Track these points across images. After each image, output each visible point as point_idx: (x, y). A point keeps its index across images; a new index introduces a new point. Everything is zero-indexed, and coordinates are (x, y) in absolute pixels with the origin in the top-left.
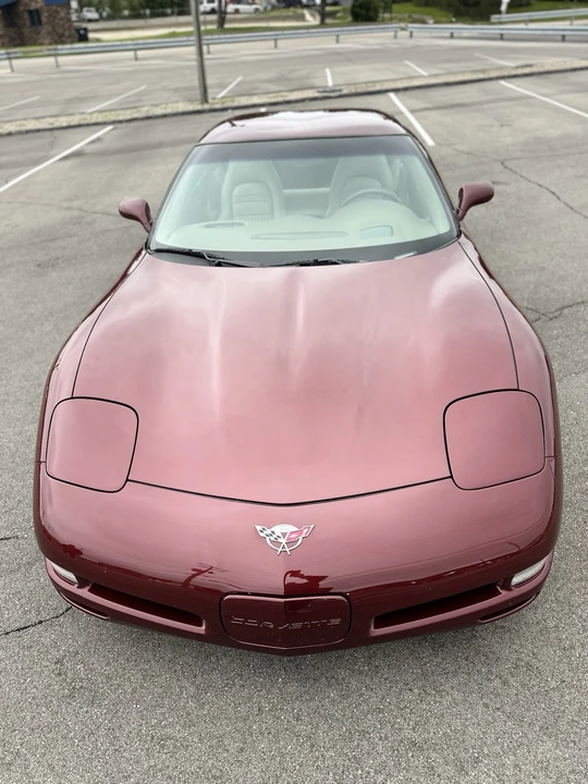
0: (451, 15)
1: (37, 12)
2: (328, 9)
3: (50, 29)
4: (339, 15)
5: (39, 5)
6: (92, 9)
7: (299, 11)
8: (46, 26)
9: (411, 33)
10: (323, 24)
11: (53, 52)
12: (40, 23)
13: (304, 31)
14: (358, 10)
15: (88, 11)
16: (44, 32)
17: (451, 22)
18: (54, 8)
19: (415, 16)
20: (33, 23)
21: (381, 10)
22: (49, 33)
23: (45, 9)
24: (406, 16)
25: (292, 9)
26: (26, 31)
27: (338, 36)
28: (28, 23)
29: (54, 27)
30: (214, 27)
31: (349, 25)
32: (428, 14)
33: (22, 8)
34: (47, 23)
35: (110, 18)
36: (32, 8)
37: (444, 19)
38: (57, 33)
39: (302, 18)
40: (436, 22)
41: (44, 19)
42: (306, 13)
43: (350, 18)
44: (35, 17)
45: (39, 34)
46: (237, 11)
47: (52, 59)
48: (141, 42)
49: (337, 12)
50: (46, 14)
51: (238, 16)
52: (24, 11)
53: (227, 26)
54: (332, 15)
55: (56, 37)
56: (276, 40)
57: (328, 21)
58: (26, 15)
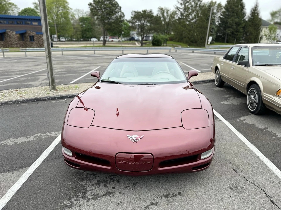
0: (187, 45)
1: (33, 36)
2: (144, 42)
3: (37, 42)
4: (147, 44)
5: (34, 34)
6: (63, 38)
7: (134, 42)
8: (35, 41)
9: (176, 50)
10: (142, 46)
11: (24, 50)
12: (34, 40)
13: (135, 48)
14: (155, 42)
15: (62, 38)
16: (35, 43)
17: (188, 47)
18: (40, 35)
19: (175, 45)
20: (31, 40)
21: (163, 43)
22: (36, 44)
23: (36, 35)
24: (171, 45)
25: (131, 41)
26: (28, 43)
27: (148, 50)
28: (29, 40)
29: (39, 42)
30: (102, 45)
31: (151, 46)
32: (179, 45)
33: (27, 35)
34: (36, 40)
35: (69, 41)
36: (31, 35)
37: (185, 46)
38: (40, 44)
39: (135, 44)
40: (182, 47)
41: (35, 39)
42: (136, 43)
43: (151, 45)
44: (32, 38)
45: (33, 44)
46: (112, 41)
47: (24, 53)
48: (73, 48)
49: (147, 43)
50: (36, 37)
51: (112, 42)
52: (28, 36)
53: (106, 45)
54: (145, 43)
55: (39, 45)
56: (123, 51)
57: (144, 45)
58: (29, 37)
